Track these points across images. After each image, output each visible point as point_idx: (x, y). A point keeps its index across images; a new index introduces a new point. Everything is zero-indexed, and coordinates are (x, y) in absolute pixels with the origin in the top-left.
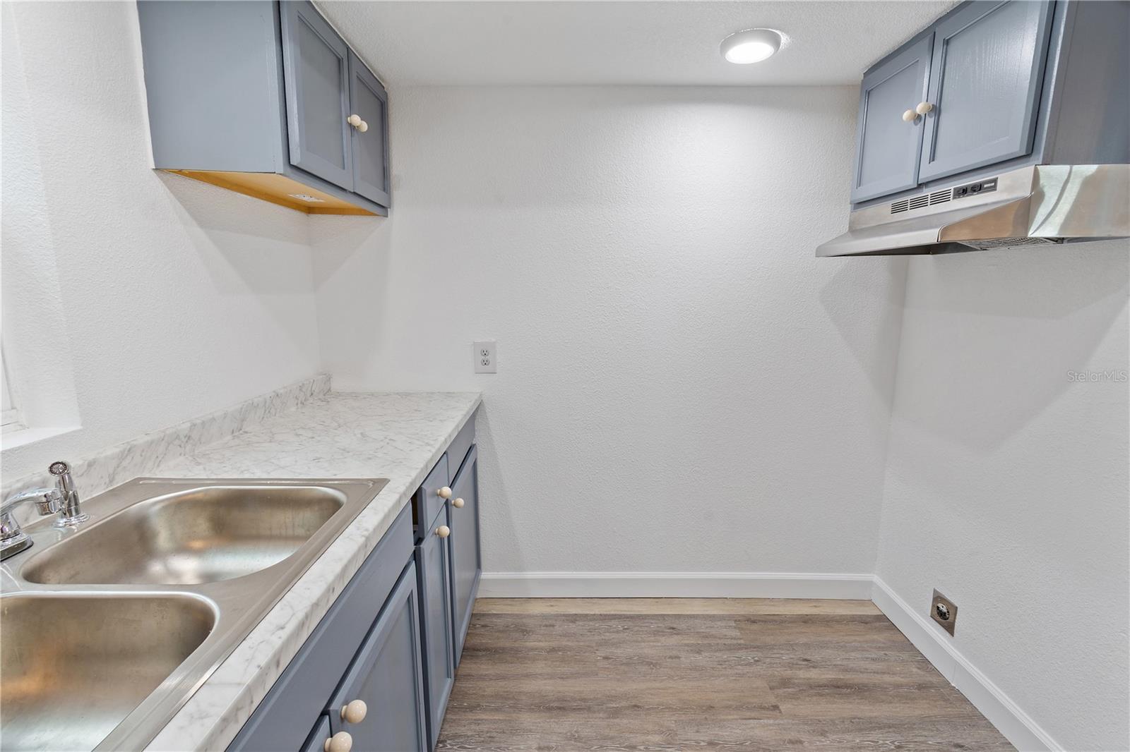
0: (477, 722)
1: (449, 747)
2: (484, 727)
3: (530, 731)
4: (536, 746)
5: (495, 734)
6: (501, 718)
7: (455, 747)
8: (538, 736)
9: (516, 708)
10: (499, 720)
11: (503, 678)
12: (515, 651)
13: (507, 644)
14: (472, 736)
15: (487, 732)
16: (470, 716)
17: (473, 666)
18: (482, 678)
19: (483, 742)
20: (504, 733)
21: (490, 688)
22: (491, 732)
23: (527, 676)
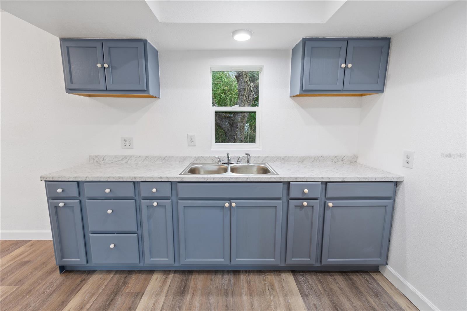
0: (316, 284)
1: (302, 278)
2: (314, 287)
3: (321, 301)
4: (315, 303)
5: (313, 290)
6: (321, 291)
7: (303, 280)
8: (320, 304)
9: (328, 296)
10: (320, 291)
11: (341, 289)
12: (361, 293)
13: (362, 289)
14: (310, 284)
15: (313, 288)
16: (317, 282)
17: (341, 280)
18: (337, 283)
19: (309, 287)
20: (316, 293)
21: (334, 286)
22: (314, 289)
23: (348, 298)
